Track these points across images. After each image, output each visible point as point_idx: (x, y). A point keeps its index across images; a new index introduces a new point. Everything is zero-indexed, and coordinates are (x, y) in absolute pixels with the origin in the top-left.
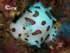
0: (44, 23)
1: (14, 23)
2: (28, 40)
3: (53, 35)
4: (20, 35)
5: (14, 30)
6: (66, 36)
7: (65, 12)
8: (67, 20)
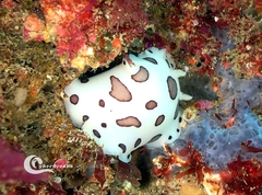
0: (151, 105)
1: (82, 82)
2: (99, 137)
3: (170, 138)
4: (86, 118)
5: (75, 99)
6: (200, 147)
7: (216, 89)
8: (214, 109)
